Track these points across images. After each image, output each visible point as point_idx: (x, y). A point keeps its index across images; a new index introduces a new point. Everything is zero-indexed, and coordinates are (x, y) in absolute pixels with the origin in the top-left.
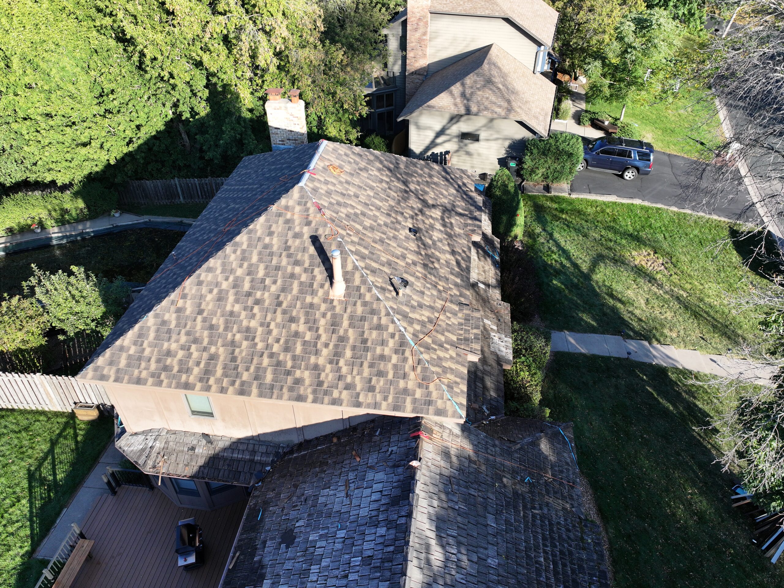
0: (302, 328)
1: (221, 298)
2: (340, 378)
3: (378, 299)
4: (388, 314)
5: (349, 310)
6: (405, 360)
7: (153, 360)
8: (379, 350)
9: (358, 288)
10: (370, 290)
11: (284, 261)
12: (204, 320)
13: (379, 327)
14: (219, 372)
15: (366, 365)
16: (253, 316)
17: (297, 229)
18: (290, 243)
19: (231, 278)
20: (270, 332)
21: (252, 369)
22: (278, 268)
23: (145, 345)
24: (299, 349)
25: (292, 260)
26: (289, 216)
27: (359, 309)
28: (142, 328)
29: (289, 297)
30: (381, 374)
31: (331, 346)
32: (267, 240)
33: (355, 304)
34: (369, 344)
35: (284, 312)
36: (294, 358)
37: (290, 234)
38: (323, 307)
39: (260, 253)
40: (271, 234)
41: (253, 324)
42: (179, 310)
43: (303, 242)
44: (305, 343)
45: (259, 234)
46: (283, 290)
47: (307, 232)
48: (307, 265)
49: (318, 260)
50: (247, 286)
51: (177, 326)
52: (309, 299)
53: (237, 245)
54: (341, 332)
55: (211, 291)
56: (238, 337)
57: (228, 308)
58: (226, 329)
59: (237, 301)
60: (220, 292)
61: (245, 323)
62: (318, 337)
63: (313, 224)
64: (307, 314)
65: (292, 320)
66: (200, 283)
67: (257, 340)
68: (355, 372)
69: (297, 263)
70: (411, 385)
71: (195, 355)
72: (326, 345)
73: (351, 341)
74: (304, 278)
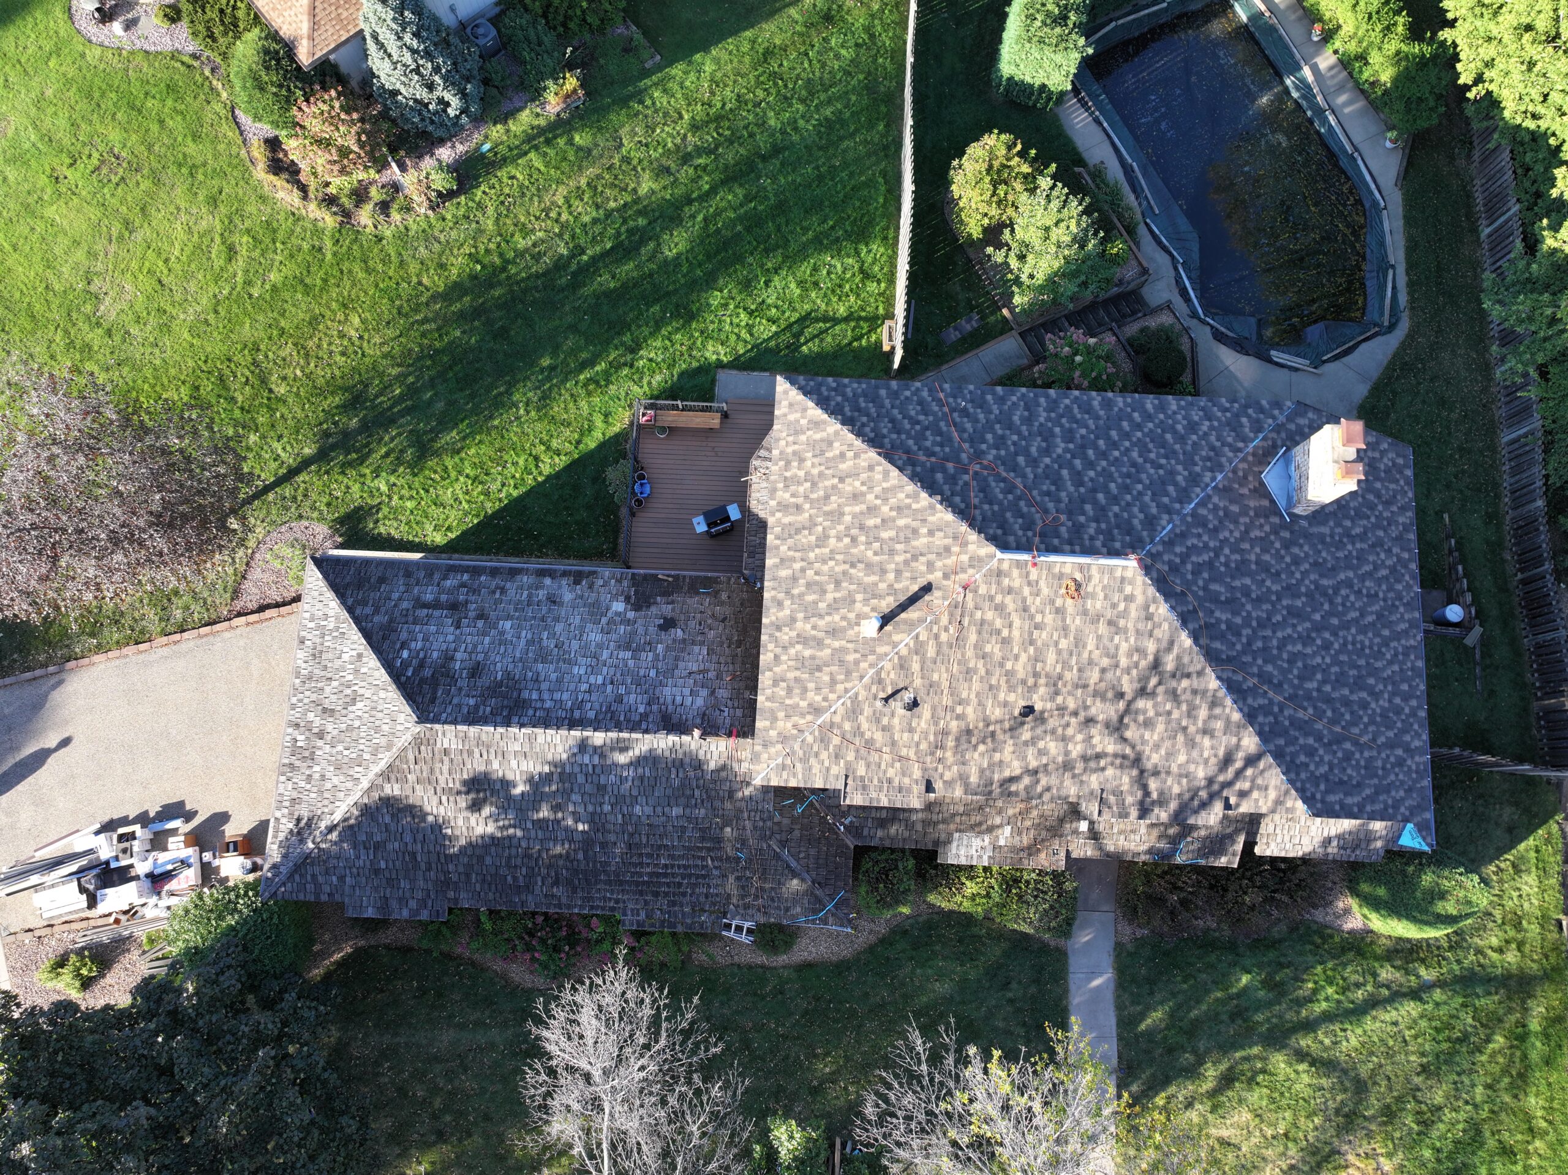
0: (830, 596)
1: (856, 497)
2: (785, 648)
3: (862, 677)
4: (846, 691)
5: (850, 645)
6: (803, 715)
7: (796, 447)
8: (811, 686)
9: (873, 652)
10: (871, 666)
11: (899, 559)
12: (834, 487)
13: (833, 682)
14: (786, 520)
15: (798, 673)
16: (839, 539)
17: (939, 564)
18: (922, 559)
19: (878, 502)
20: (824, 562)
21: (791, 553)
22: (892, 552)
23: (810, 433)
24: (810, 598)
25: (901, 567)
26: (956, 549)
27: (851, 658)
28: (824, 422)
29: (861, 574)
30: (789, 690)
31: (814, 632)
32: (924, 531)
33: (856, 651)
34: (817, 674)
35: (844, 573)
36: (801, 595)
37: (932, 557)
38: (852, 616)
39: (907, 527)
40: (931, 533)
41: (832, 541)
42: (842, 455)
43: (922, 575)
44: (815, 603)
45: (931, 519)
46: (869, 566)
47: (935, 577)
48: (897, 586)
49: (902, 598)
50: (871, 522)
51: (828, 459)
52: (859, 597)
53: (915, 497)
54: (828, 641)
55: (863, 484)
56: (820, 529)
57: (847, 509)
58: (826, 514)
59: (854, 516)
60: (863, 494)
61: (833, 533)
62: (821, 616)
63: (945, 583)
64: (844, 599)
65: (838, 583)
66: (871, 468)
67: (817, 551)
68: (791, 663)
69: (898, 573)
70: (780, 724)
71: (801, 489)
72: (814, 627)
73: (819, 654)
74: (883, 586)
